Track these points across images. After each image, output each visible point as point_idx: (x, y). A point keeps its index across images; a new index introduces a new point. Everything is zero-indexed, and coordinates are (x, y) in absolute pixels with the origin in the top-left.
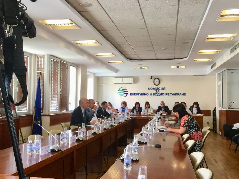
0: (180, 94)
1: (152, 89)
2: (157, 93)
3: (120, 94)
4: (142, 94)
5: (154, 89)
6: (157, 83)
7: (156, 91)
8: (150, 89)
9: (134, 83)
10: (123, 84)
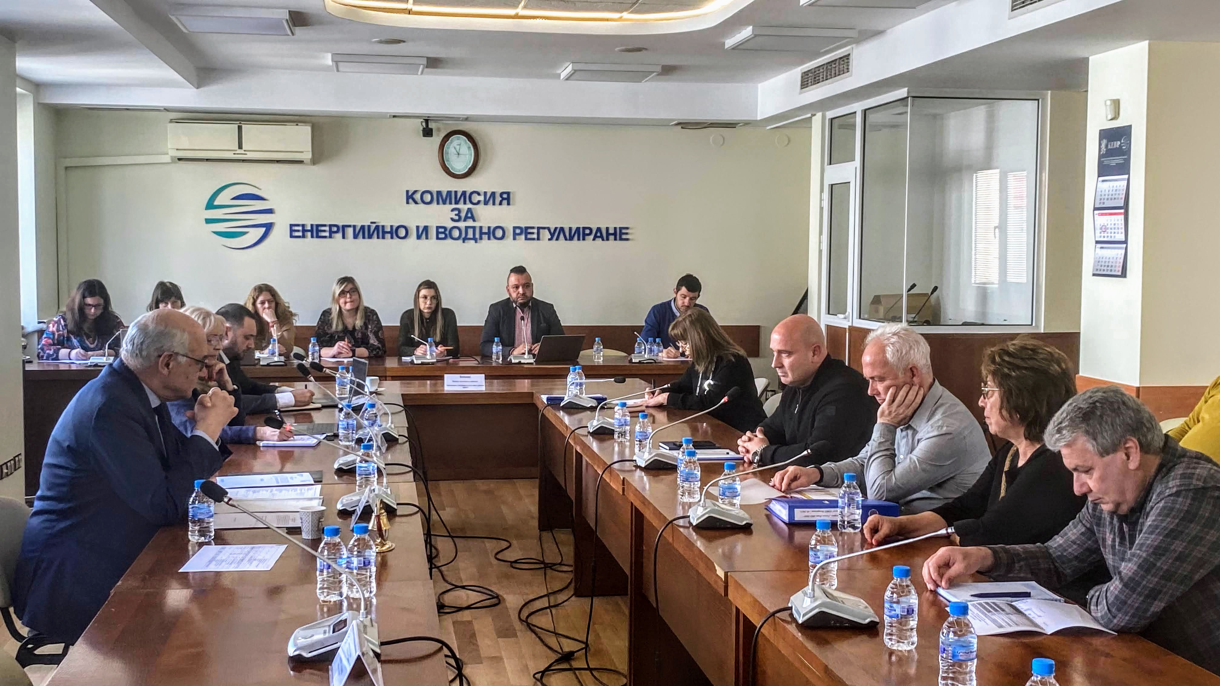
0: (599, 234)
1: (428, 198)
2: (462, 225)
3: (221, 227)
4: (363, 232)
5: (441, 198)
6: (460, 165)
7: (453, 215)
8: (417, 197)
9: (315, 161)
10: (244, 161)
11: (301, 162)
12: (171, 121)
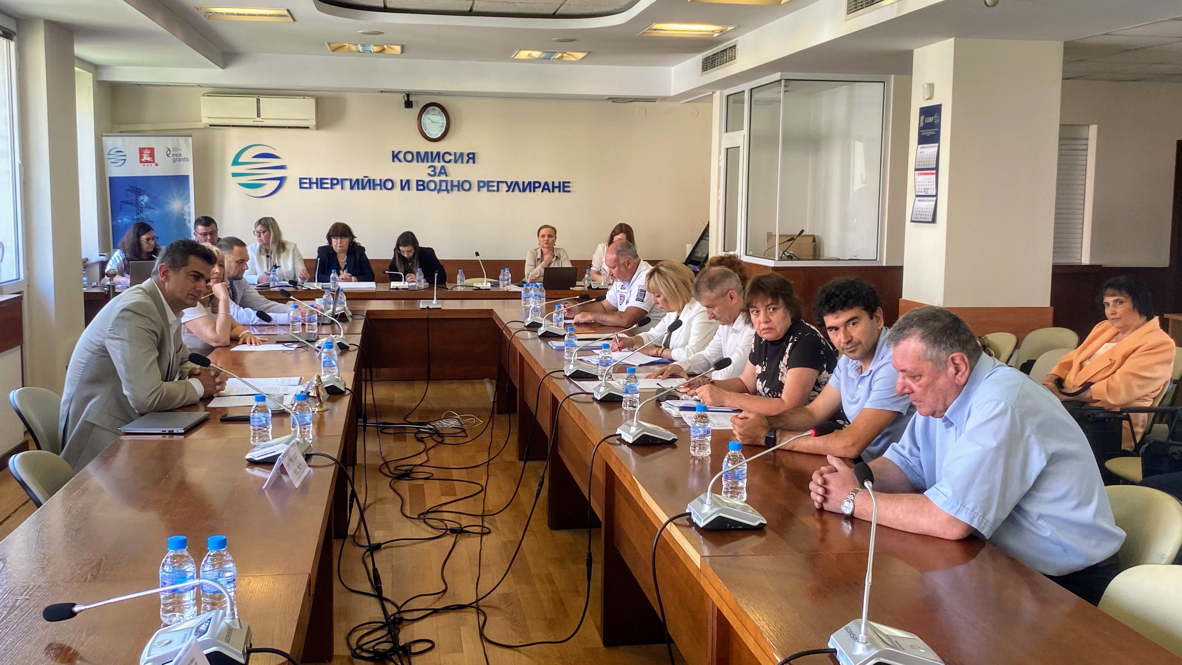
0: (546, 187)
1: (409, 157)
2: (437, 179)
3: (244, 180)
4: (358, 184)
5: (420, 157)
6: (435, 131)
7: (430, 171)
8: (401, 156)
9: (318, 127)
10: (262, 127)
11: (308, 128)
12: (203, 95)
